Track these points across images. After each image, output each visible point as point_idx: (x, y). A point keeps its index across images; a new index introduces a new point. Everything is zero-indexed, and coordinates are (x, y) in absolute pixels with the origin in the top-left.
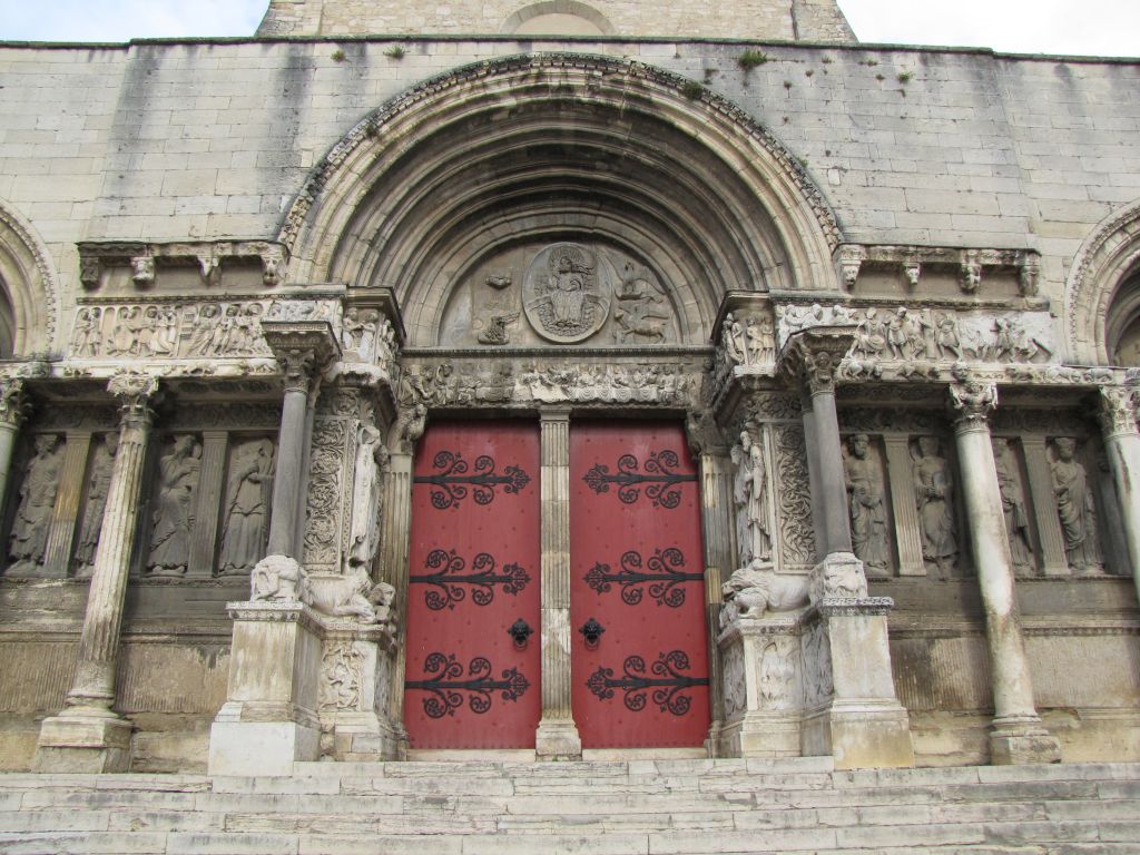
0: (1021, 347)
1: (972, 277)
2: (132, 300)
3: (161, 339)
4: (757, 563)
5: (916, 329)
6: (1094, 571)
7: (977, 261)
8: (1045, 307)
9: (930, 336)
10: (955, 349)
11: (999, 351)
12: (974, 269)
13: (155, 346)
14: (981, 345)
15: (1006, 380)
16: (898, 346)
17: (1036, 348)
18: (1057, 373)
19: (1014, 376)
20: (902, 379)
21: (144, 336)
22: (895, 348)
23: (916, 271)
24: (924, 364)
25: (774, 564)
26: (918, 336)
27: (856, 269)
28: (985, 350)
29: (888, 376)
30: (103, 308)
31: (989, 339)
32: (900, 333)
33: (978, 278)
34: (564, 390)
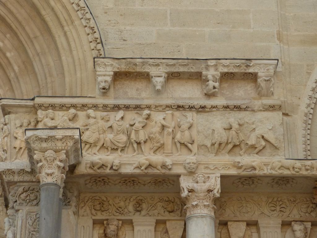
0: (250, 143)
1: (211, 83)
5: (157, 129)
7: (216, 70)
8: (278, 107)
9: (169, 134)
10: (189, 145)
11: (230, 146)
12: (213, 76)
14: (214, 142)
16: (139, 144)
17: (263, 143)
18: (280, 164)
19: (240, 168)
20: (137, 171)
22: (135, 145)
23: (161, 79)
26: (157, 135)
27: (109, 79)
28: (217, 146)
29: (125, 170)
32: (142, 132)
33: (217, 85)
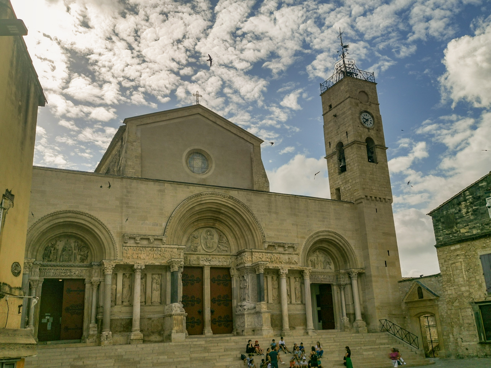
0: (292, 262)
2: (135, 247)
3: (143, 256)
4: (247, 301)
6: (300, 302)
7: (287, 245)
8: (297, 254)
9: (278, 259)
10: (282, 262)
11: (289, 263)
13: (142, 258)
15: (290, 269)
17: (295, 263)
18: (298, 267)
20: (273, 268)
21: (139, 255)
22: (272, 262)
23: (277, 247)
24: (276, 265)
25: (250, 301)
26: (276, 259)
27: (267, 246)
28: (287, 263)
29: (271, 267)
30: (129, 248)
31: (287, 260)
32: (273, 259)
33: (287, 248)
34: (210, 263)
